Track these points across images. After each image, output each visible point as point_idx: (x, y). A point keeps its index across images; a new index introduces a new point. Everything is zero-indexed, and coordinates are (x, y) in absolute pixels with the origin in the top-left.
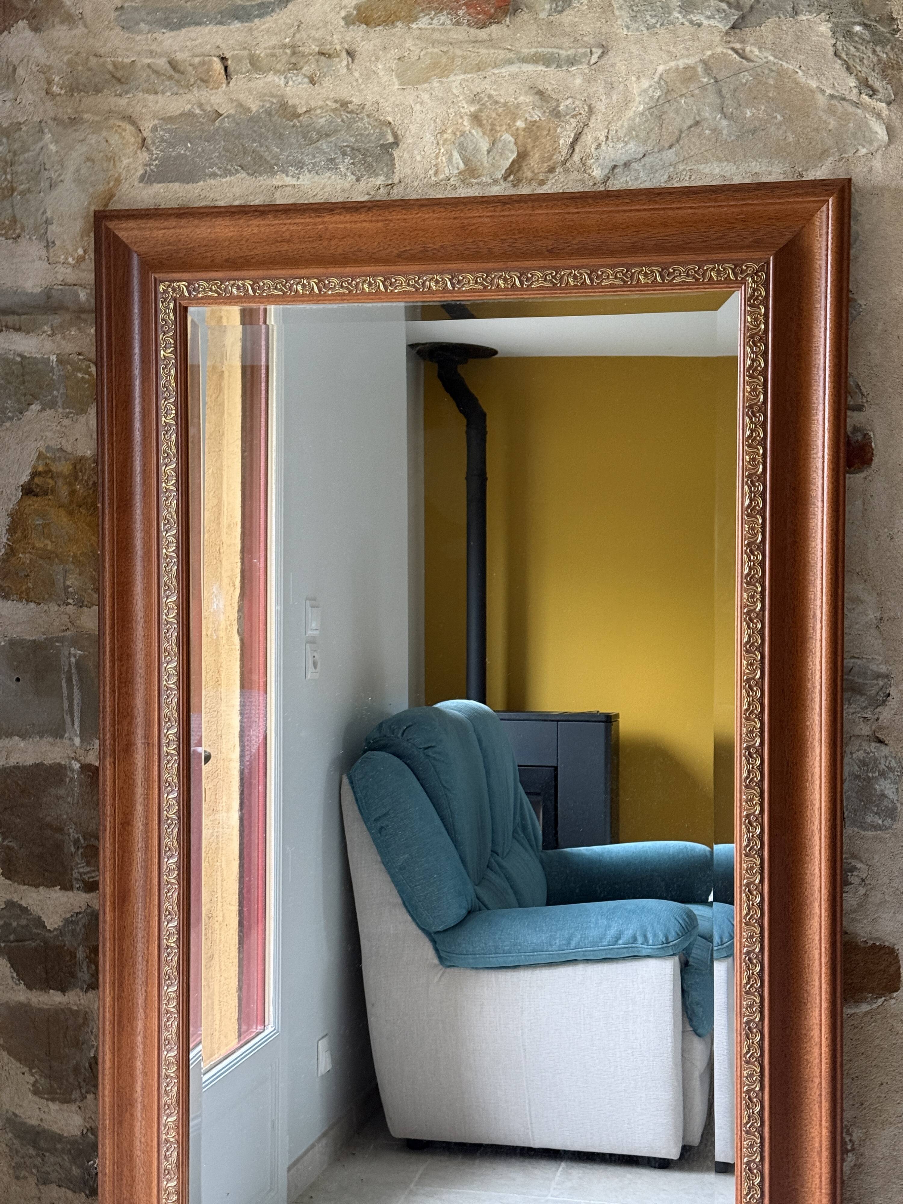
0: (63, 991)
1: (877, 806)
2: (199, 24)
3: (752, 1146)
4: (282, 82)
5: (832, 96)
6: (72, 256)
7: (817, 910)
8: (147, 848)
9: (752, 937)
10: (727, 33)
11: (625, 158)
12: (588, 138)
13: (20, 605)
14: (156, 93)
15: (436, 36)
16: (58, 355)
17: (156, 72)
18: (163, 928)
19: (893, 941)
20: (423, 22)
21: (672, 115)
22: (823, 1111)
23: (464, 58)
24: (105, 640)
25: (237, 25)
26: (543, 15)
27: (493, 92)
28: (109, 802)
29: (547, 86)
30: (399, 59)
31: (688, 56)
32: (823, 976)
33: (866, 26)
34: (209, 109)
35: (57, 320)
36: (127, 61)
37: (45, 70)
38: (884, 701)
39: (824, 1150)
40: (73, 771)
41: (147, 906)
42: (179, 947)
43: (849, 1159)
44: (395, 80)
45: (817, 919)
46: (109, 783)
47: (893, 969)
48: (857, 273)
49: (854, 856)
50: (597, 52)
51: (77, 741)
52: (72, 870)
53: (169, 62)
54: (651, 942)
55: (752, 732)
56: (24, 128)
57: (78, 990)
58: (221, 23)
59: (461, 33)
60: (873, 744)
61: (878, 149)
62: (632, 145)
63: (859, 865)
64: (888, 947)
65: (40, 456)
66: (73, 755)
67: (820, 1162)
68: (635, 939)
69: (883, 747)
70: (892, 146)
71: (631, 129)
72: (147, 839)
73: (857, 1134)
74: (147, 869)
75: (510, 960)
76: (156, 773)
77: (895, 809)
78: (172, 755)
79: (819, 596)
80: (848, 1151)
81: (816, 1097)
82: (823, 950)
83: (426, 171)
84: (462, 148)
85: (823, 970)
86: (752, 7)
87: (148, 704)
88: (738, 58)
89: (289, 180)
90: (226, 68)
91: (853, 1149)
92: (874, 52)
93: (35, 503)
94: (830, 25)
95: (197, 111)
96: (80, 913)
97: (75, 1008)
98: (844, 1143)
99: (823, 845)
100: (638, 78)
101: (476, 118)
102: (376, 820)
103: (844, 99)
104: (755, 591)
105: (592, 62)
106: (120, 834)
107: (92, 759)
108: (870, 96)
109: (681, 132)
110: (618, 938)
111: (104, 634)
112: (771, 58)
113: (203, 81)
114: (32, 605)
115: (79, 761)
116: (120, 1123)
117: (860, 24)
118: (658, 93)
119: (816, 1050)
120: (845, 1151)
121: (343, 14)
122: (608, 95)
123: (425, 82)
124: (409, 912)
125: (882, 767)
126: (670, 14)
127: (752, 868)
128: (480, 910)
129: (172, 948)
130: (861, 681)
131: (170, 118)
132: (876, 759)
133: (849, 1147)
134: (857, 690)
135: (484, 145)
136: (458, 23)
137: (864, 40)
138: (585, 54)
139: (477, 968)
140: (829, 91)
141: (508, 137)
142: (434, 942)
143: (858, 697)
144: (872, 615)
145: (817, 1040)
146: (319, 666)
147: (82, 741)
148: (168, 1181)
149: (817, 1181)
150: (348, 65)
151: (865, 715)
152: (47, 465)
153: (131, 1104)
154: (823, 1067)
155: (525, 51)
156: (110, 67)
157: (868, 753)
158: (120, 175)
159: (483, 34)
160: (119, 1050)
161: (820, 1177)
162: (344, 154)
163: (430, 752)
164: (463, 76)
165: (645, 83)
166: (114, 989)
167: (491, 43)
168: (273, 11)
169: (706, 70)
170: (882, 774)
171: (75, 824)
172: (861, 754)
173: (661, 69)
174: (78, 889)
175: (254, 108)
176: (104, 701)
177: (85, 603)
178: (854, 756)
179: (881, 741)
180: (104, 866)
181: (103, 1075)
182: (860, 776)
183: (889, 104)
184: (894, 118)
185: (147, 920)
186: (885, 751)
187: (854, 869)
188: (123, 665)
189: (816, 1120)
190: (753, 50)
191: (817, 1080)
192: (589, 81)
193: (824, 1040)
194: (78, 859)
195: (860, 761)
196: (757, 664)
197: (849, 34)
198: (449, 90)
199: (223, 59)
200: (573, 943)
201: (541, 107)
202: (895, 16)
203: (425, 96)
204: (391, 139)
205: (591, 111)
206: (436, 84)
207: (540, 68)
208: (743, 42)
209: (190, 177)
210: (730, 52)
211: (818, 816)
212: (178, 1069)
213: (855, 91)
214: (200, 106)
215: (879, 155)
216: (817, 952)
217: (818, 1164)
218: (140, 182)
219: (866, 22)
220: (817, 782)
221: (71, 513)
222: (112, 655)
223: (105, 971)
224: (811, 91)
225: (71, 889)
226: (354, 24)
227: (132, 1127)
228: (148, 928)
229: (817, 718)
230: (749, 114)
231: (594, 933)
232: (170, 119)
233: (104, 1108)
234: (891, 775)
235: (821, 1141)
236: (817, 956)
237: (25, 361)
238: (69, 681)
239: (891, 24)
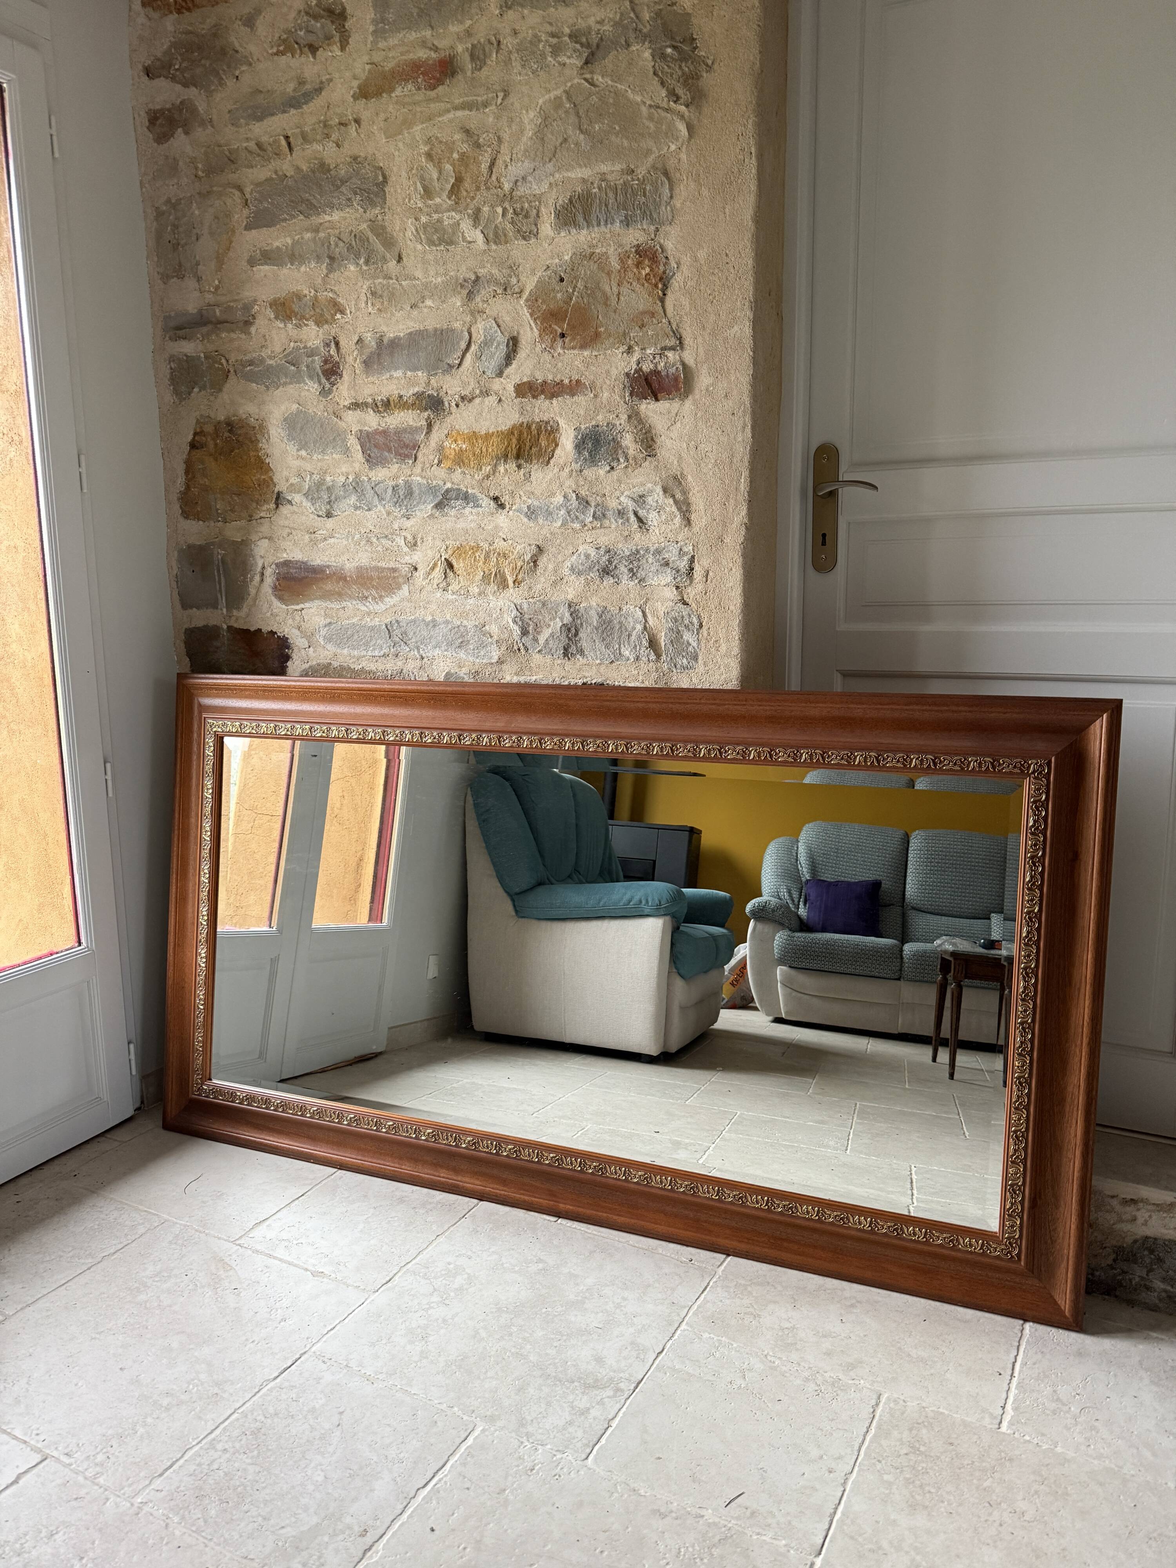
1: (685, 651)
2: (273, 115)
4: (321, 148)
5: (650, 106)
6: (213, 287)
10: (582, 68)
11: (522, 173)
12: (500, 162)
13: (194, 522)
14: (252, 167)
15: (407, 100)
16: (204, 353)
17: (250, 152)
20: (398, 91)
21: (550, 136)
23: (421, 112)
25: (293, 111)
26: (469, 73)
27: (439, 135)
29: (472, 126)
30: (385, 120)
31: (556, 89)
33: (674, 47)
34: (281, 173)
35: (204, 330)
36: (236, 147)
37: (193, 161)
38: (690, 574)
40: (225, 630)
44: (383, 136)
50: (501, 95)
53: (257, 144)
56: (183, 202)
58: (284, 112)
59: (420, 96)
60: (682, 606)
61: (682, 144)
62: (526, 164)
65: (198, 422)
66: (224, 620)
69: (688, 608)
70: (693, 140)
71: (526, 151)
77: (696, 653)
83: (404, 200)
84: (422, 179)
86: (598, 46)
88: (589, 86)
89: (327, 218)
90: (289, 144)
92: (680, 67)
93: (197, 454)
94: (650, 51)
95: (274, 176)
100: (527, 111)
101: (429, 156)
103: (658, 107)
105: (499, 103)
108: (675, 102)
109: (556, 148)
112: (610, 82)
113: (276, 154)
114: (201, 522)
115: (227, 625)
117: (670, 47)
118: (540, 120)
121: (352, 93)
122: (510, 127)
123: (400, 134)
125: (688, 622)
126: (546, 58)
131: (260, 183)
132: (683, 617)
135: (435, 175)
136: (419, 89)
137: (673, 59)
138: (493, 98)
140: (648, 103)
141: (448, 167)
147: (226, 610)
150: (356, 129)
152: (201, 427)
155: (457, 101)
156: (227, 153)
157: (678, 612)
158: (233, 226)
159: (432, 94)
162: (356, 193)
164: (421, 126)
165: (532, 114)
167: (438, 99)
168: (313, 98)
169: (568, 98)
170: (688, 628)
171: (227, 665)
172: (674, 614)
173: (541, 101)
175: (304, 168)
179: (687, 604)
182: (673, 629)
183: (687, 106)
184: (693, 117)
186: (689, 610)
190: (598, 78)
192: (498, 118)
195: (673, 618)
197: (663, 56)
198: (414, 138)
199: (287, 138)
201: (467, 141)
202: (695, 37)
203: (400, 145)
204: (381, 178)
205: (500, 140)
206: (406, 135)
207: (467, 112)
208: (592, 72)
209: (272, 223)
210: (583, 81)
213: (666, 99)
214: (276, 172)
215: (684, 149)
218: (245, 230)
219: (674, 43)
221: (216, 460)
224: (637, 104)
226: (358, 99)
230: (597, 128)
232: (258, 184)
234: (693, 628)
237: (189, 359)
238: (219, 571)
239: (691, 44)
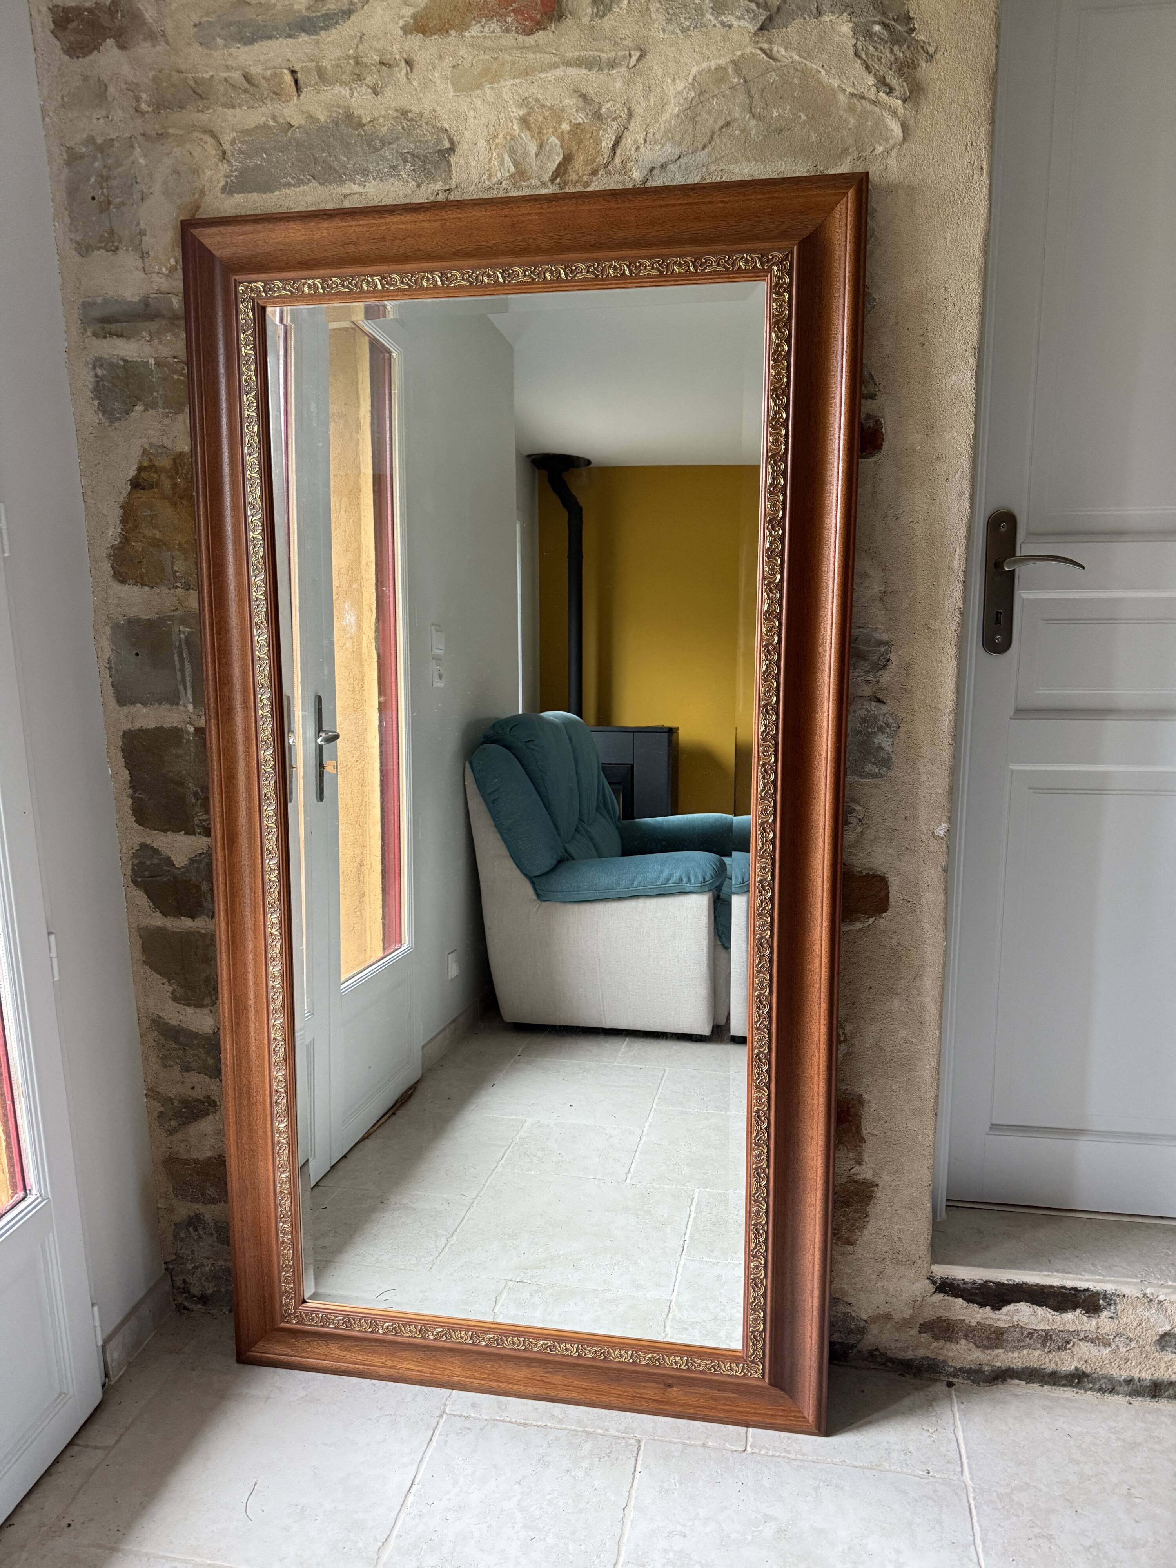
0: (193, 918)
1: (875, 757)
2: (269, 38)
3: (761, 1040)
4: (348, 94)
5: (852, 95)
6: (165, 266)
7: (821, 845)
8: (250, 797)
9: (764, 868)
10: (755, 34)
11: (662, 160)
12: (628, 141)
13: (136, 588)
14: (234, 107)
15: (488, 43)
16: (156, 359)
17: (233, 86)
18: (266, 865)
19: (884, 870)
20: (475, 30)
21: (705, 116)
22: (822, 1010)
23: (513, 63)
24: (204, 616)
25: (304, 38)
26: (585, 20)
27: (540, 96)
28: (215, 758)
29: (590, 89)
30: (454, 67)
31: (719, 57)
32: (825, 899)
33: (885, 25)
34: (282, 121)
35: (154, 326)
36: (207, 76)
37: (133, 88)
38: (885, 666)
39: (822, 1043)
40: (189, 733)
41: (251, 847)
42: (279, 881)
43: (842, 1048)
44: (450, 87)
45: (821, 852)
46: (214, 742)
47: (883, 894)
48: (872, 267)
49: (853, 800)
50: (636, 54)
51: (190, 707)
52: (193, 817)
53: (244, 76)
54: (693, 881)
55: (769, 691)
56: (116, 144)
57: (205, 917)
58: (290, 36)
59: (508, 40)
60: (874, 703)
61: (893, 148)
62: (668, 147)
63: (857, 808)
64: (880, 876)
65: (145, 452)
66: (188, 720)
67: (819, 1053)
68: (681, 880)
69: (882, 706)
70: (906, 144)
71: (667, 131)
72: (249, 790)
73: (849, 1028)
74: (250, 815)
75: (589, 896)
76: (254, 733)
77: (890, 759)
78: (267, 717)
79: (832, 568)
80: (841, 1042)
81: (816, 1000)
82: (825, 878)
83: (481, 176)
84: (512, 152)
85: (825, 895)
86: (779, 9)
87: (244, 673)
88: (765, 57)
89: (356, 188)
90: (296, 82)
91: (845, 1040)
92: (892, 51)
93: (143, 496)
94: (851, 25)
95: (271, 123)
96: (203, 853)
97: (203, 931)
98: (838, 1036)
99: (828, 789)
100: (674, 80)
101: (524, 122)
102: (490, 794)
103: (863, 98)
104: (775, 564)
105: (631, 65)
106: (226, 786)
107: (202, 723)
108: (888, 94)
109: (713, 133)
110: (669, 879)
111: (204, 610)
112: (797, 58)
113: (275, 93)
114: (146, 589)
115: (193, 725)
116: (238, 1024)
117: (879, 24)
118: (693, 94)
119: (817, 961)
120: (839, 1042)
121: (401, 23)
122: (647, 98)
123: (478, 88)
124: (515, 862)
125: (881, 723)
126: (703, 15)
127: (766, 810)
128: (568, 860)
129: (274, 882)
130: (865, 648)
131: (247, 130)
132: (875, 717)
133: (842, 1039)
134: (861, 656)
135: (533, 149)
136: (507, 31)
137: (882, 39)
138: (624, 57)
139: (565, 902)
140: (849, 90)
141: (554, 140)
142: (533, 884)
143: (862, 662)
144: (877, 589)
145: (818, 952)
146: (443, 677)
147: (195, 707)
148: (278, 1071)
149: (816, 1068)
150: (407, 74)
151: (868, 679)
152: (150, 460)
153: (246, 1009)
154: (823, 976)
155: (569, 55)
156: (192, 83)
157: (869, 711)
158: (204, 186)
159: (530, 40)
160: (234, 965)
161: (819, 1065)
162: (405, 161)
163: (530, 745)
164: (512, 82)
165: (680, 85)
166: (227, 916)
167: (537, 48)
168: (337, 23)
169: (736, 71)
170: (881, 730)
171: (193, 779)
172: (862, 713)
173: (694, 70)
174: (200, 833)
175: (322, 119)
176: (207, 671)
177: (192, 586)
178: (857, 714)
179: (880, 701)
180: (214, 813)
181: (222, 986)
182: (861, 731)
183: (904, 101)
184: (909, 116)
185: (252, 858)
186: (884, 709)
187: (853, 811)
188: (221, 639)
189: (815, 1018)
190: (779, 50)
191: (817, 986)
192: (629, 84)
193: (824, 952)
194: (197, 809)
195: (862, 718)
196: (775, 631)
197: (869, 34)
198: (499, 96)
199: (293, 72)
200: (636, 883)
201: (585, 110)
202: (912, 15)
203: (478, 102)
204: (447, 145)
205: (630, 114)
206: (488, 90)
207: (584, 71)
208: (770, 42)
209: (266, 188)
210: (759, 52)
211: (824, 765)
212: (283, 981)
213: (873, 89)
214: (274, 118)
215: (894, 154)
216: (820, 880)
217: (817, 1054)
218: (222, 193)
219: (887, 21)
220: (825, 735)
221: (174, 505)
222: (212, 629)
223: (219, 900)
224: (833, 90)
225: (194, 833)
226: (411, 33)
227: (247, 1027)
228: (253, 866)
229: (826, 678)
230: (775, 114)
231: (651, 876)
232: (246, 132)
233: (224, 1013)
234: (888, 730)
235: (819, 1036)
236: (820, 884)
237: (128, 365)
238: (181, 655)
239: (908, 24)
